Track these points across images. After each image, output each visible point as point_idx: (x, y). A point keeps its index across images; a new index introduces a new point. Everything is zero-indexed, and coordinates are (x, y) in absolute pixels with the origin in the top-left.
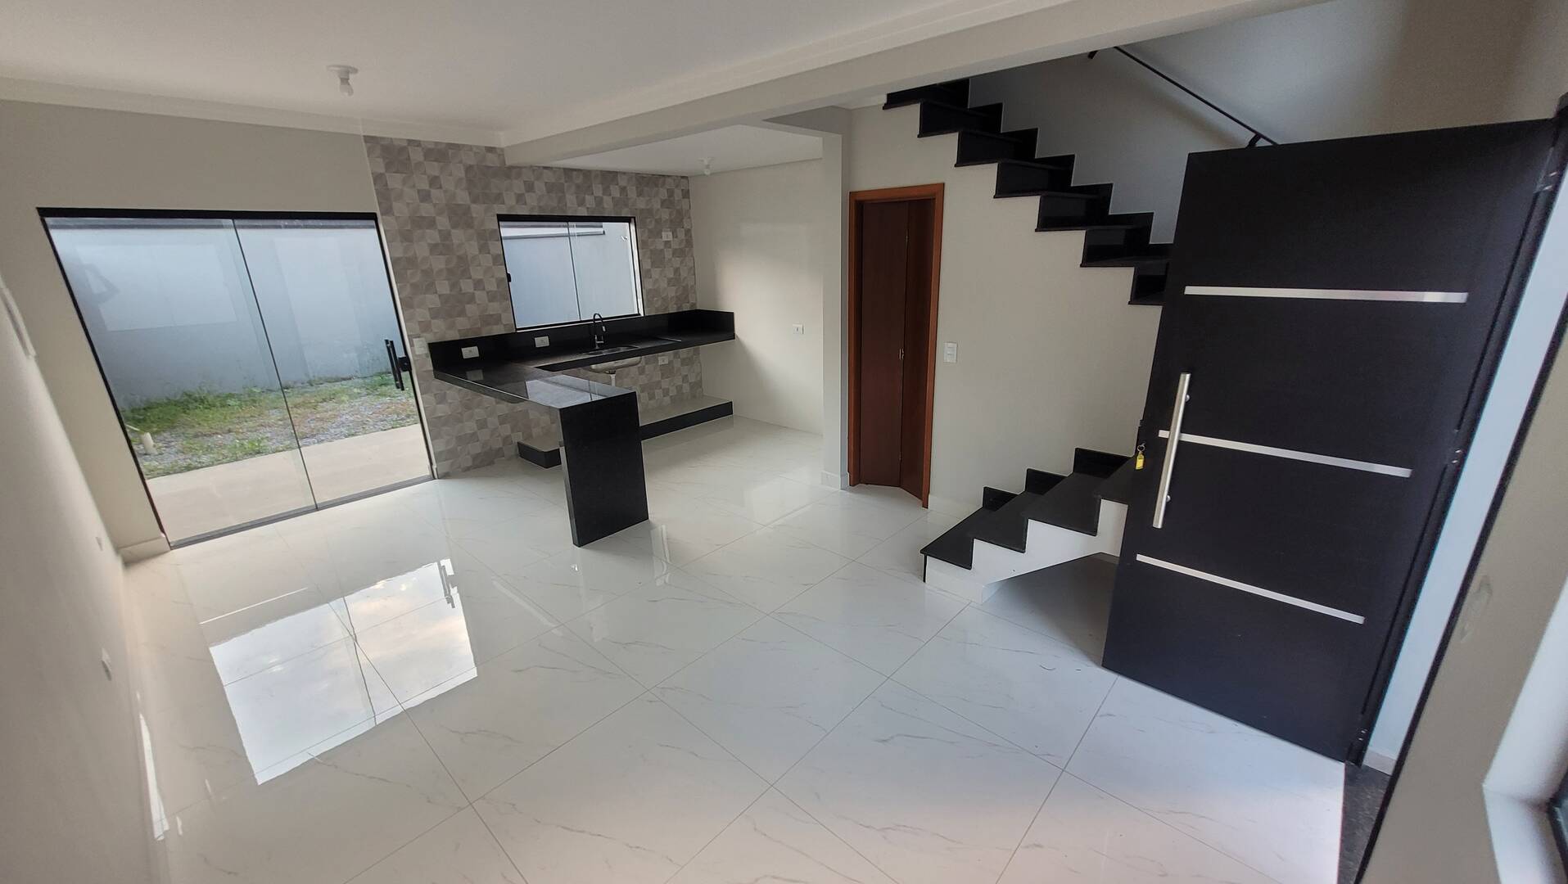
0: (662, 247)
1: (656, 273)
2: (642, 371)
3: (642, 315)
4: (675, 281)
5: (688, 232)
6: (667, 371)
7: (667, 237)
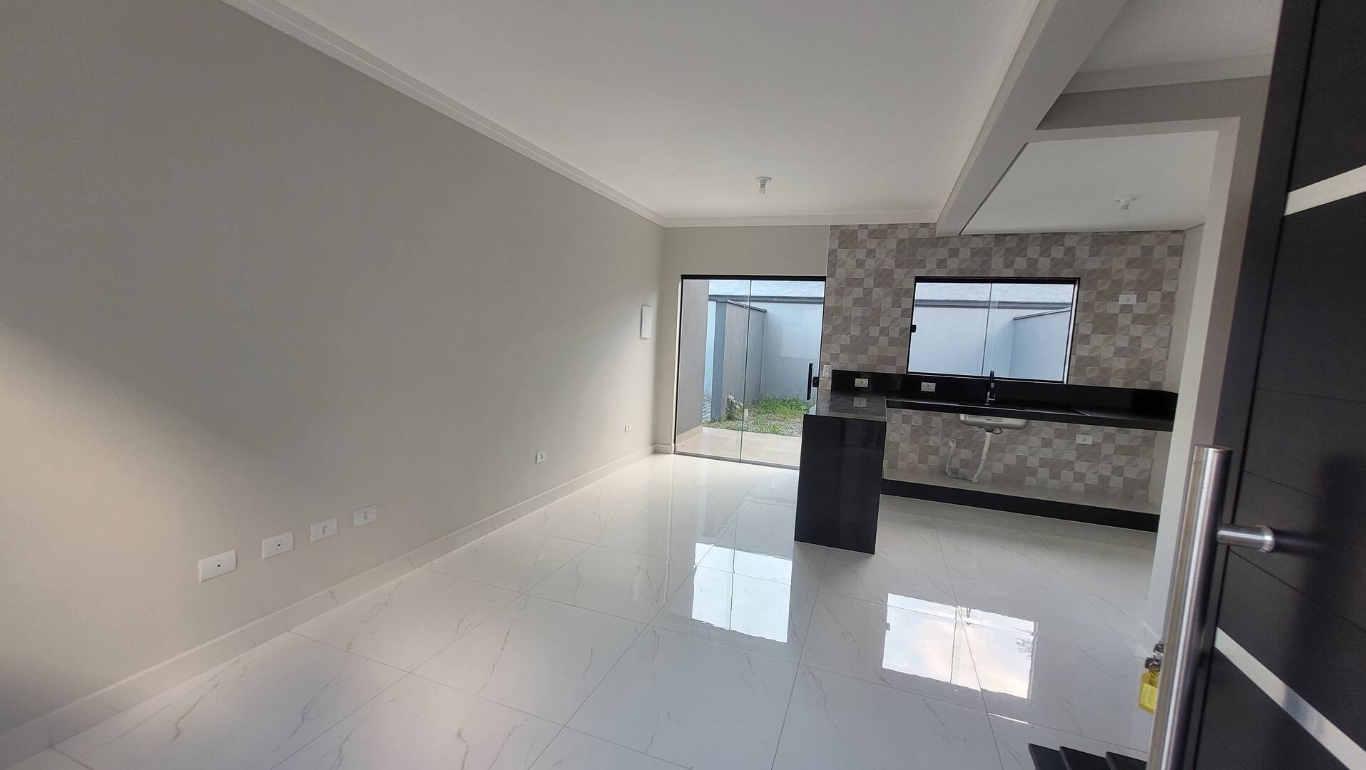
0: (1116, 311)
4: (1128, 352)
5: (1168, 296)
6: (1088, 453)
7: (1128, 299)
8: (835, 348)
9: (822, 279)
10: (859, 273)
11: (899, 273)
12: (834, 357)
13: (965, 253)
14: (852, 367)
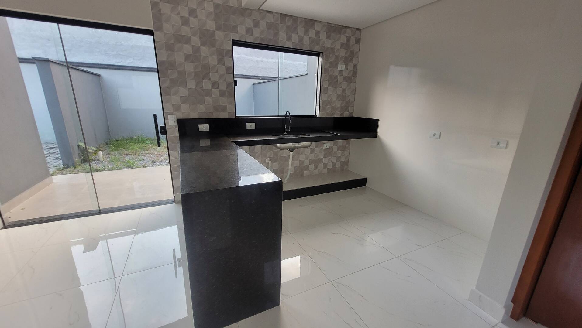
0: (337, 74)
1: (330, 91)
2: (312, 151)
3: (318, 116)
4: (342, 97)
5: (355, 66)
6: (328, 153)
7: (342, 67)
8: (176, 99)
9: (149, 32)
10: (186, 31)
11: (219, 35)
12: (177, 108)
13: (263, 24)
14: (194, 115)
